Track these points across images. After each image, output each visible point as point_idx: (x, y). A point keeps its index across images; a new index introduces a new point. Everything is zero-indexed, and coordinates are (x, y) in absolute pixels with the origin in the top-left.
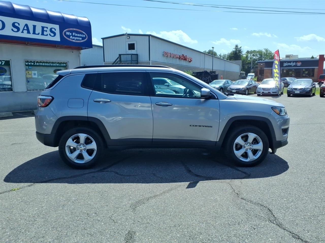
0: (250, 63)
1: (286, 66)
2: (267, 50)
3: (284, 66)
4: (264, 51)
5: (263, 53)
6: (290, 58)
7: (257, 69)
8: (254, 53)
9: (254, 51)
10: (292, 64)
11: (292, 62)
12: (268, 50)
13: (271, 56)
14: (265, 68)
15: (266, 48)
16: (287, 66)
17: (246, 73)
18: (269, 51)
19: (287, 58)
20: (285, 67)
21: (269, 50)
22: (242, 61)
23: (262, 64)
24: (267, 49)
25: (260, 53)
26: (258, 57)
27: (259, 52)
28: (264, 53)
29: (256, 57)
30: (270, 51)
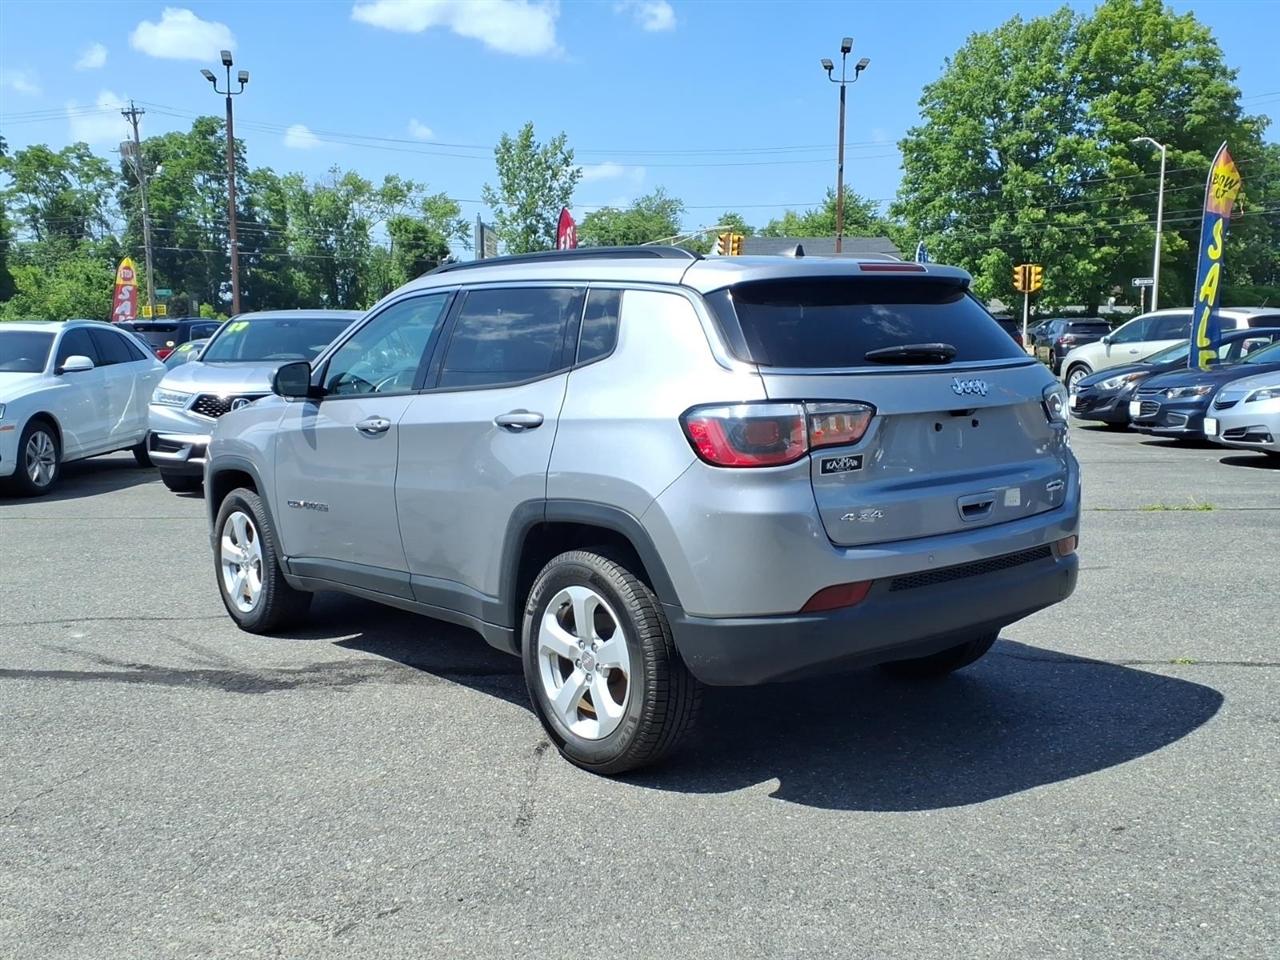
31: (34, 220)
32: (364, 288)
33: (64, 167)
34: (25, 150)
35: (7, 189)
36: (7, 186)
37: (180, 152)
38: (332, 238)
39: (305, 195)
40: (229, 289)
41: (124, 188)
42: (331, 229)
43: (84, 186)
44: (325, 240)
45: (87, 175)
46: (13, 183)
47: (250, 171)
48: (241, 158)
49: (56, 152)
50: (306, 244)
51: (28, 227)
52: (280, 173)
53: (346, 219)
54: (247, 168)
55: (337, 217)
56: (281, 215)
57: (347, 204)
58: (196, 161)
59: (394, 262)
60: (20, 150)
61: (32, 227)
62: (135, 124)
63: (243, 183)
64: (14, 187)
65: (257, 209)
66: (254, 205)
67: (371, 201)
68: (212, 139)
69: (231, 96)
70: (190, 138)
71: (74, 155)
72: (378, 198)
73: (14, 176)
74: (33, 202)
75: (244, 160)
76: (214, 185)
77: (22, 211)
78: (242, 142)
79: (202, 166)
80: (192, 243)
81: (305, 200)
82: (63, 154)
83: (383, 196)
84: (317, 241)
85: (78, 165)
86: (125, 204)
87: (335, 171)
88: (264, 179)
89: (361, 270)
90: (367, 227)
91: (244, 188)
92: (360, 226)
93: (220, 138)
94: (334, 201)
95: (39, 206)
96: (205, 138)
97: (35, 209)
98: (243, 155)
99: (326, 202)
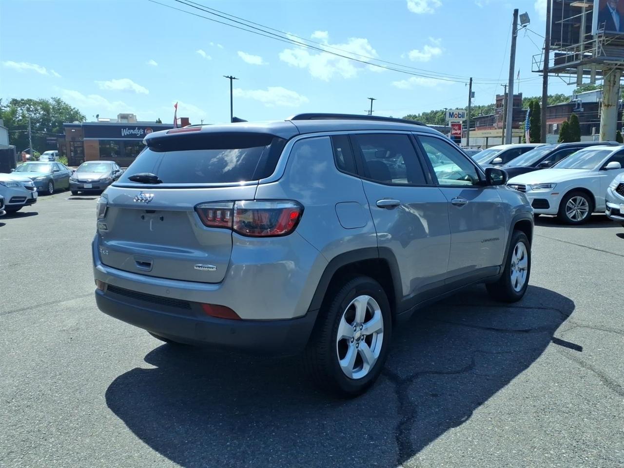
0: (24, 127)
1: (126, 134)
2: (58, 102)
3: (123, 135)
4: (51, 101)
5: (51, 107)
6: (128, 121)
7: (65, 140)
8: (30, 106)
9: (29, 102)
10: (136, 131)
11: (137, 128)
12: (62, 102)
13: (69, 114)
14: (85, 139)
15: (55, 97)
16: (127, 136)
17: (16, 148)
18: (64, 103)
19: (123, 120)
20: (125, 136)
21: (63, 100)
22: (4, 121)
23: (73, 130)
24: (60, 99)
25: (45, 106)
26: (39, 114)
27: (41, 103)
28: (53, 108)
29: (35, 114)
30: (67, 103)
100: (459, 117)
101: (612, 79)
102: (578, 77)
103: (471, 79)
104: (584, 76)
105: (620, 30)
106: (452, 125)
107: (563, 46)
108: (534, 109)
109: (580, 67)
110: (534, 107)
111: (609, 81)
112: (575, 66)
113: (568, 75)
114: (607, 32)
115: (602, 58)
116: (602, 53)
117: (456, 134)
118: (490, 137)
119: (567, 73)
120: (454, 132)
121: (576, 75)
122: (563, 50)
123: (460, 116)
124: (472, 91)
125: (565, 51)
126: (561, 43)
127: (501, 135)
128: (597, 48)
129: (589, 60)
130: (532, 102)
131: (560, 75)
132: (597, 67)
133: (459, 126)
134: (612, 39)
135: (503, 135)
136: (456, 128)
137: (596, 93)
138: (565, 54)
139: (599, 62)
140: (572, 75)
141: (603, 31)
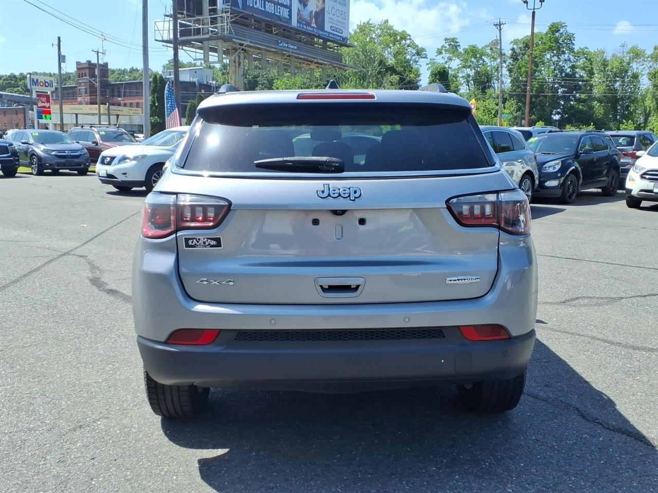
31: (468, 82)
32: (634, 111)
33: (484, 55)
34: (467, 47)
35: (457, 67)
36: (458, 66)
37: (540, 42)
38: (618, 84)
39: (605, 60)
40: (558, 113)
41: (510, 63)
42: (618, 79)
43: (492, 63)
44: (613, 85)
45: (493, 58)
46: (460, 64)
47: (576, 50)
48: (572, 43)
49: (480, 47)
50: (603, 88)
51: (464, 85)
52: (592, 49)
53: (627, 73)
54: (574, 48)
55: (622, 72)
56: (591, 73)
57: (629, 64)
58: (547, 47)
59: (649, 96)
60: (465, 48)
61: (467, 85)
62: (500, 30)
63: (571, 57)
64: (461, 66)
65: (577, 70)
66: (576, 68)
67: (645, 61)
68: (557, 34)
69: (535, 10)
70: (547, 34)
71: (489, 48)
72: (649, 59)
73: (462, 61)
74: (469, 73)
75: (574, 44)
76: (555, 59)
77: (463, 77)
78: (573, 35)
79: (551, 49)
80: (541, 89)
81: (605, 64)
82: (483, 48)
83: (652, 58)
84: (609, 86)
85: (490, 53)
86: (510, 71)
87: (624, 46)
88: (583, 53)
89: (633, 101)
90: (640, 76)
91: (571, 59)
92: (635, 77)
93: (562, 34)
94: (621, 63)
95: (471, 75)
96: (554, 34)
97: (469, 76)
98: (573, 42)
99: (616, 64)
100: (46, 86)
101: (237, 60)
102: (204, 54)
103: (59, 39)
104: (210, 53)
105: (243, 9)
106: (38, 96)
107: (188, 16)
108: (159, 85)
109: (206, 43)
110: (159, 82)
111: (235, 62)
112: (201, 41)
113: (194, 50)
114: (233, 8)
115: (231, 36)
116: (230, 30)
117: (44, 107)
118: (80, 114)
119: (192, 47)
120: (40, 104)
121: (202, 51)
122: (187, 21)
123: (47, 84)
124: (62, 54)
125: (190, 22)
126: (185, 12)
127: (97, 112)
128: (225, 24)
129: (215, 37)
130: (156, 76)
131: (184, 48)
132: (224, 45)
133: (48, 97)
134: (236, 16)
135: (100, 111)
136: (44, 99)
137: (188, 71)
138: (191, 26)
139: (225, 39)
140: (198, 50)
141: (229, 7)
